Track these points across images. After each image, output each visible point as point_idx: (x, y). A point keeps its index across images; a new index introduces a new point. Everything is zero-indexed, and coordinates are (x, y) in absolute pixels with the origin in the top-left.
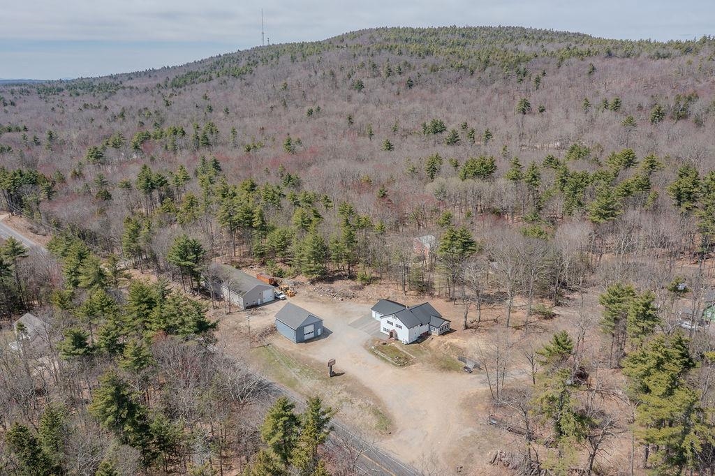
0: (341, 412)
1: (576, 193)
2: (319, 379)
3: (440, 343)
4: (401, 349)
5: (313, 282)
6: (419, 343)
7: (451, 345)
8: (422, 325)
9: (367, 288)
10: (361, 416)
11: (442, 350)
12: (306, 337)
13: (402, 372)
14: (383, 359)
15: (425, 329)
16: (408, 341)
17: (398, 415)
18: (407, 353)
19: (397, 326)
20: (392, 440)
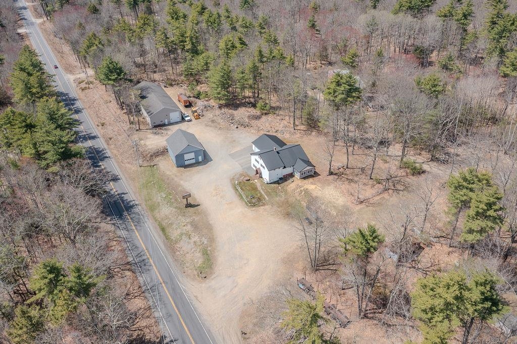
0: (178, 245)
1: (501, 37)
2: (176, 208)
3: (298, 186)
4: (259, 188)
5: (220, 107)
6: (279, 184)
7: (306, 191)
8: (285, 167)
9: (264, 117)
10: (193, 253)
11: (297, 194)
12: (187, 163)
13: (250, 212)
14: (240, 196)
15: (288, 170)
16: (268, 180)
17: (221, 259)
18: (263, 193)
19: (262, 165)
20: (203, 285)
